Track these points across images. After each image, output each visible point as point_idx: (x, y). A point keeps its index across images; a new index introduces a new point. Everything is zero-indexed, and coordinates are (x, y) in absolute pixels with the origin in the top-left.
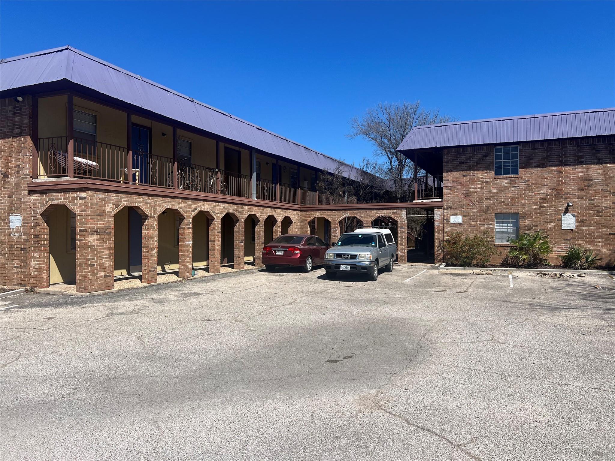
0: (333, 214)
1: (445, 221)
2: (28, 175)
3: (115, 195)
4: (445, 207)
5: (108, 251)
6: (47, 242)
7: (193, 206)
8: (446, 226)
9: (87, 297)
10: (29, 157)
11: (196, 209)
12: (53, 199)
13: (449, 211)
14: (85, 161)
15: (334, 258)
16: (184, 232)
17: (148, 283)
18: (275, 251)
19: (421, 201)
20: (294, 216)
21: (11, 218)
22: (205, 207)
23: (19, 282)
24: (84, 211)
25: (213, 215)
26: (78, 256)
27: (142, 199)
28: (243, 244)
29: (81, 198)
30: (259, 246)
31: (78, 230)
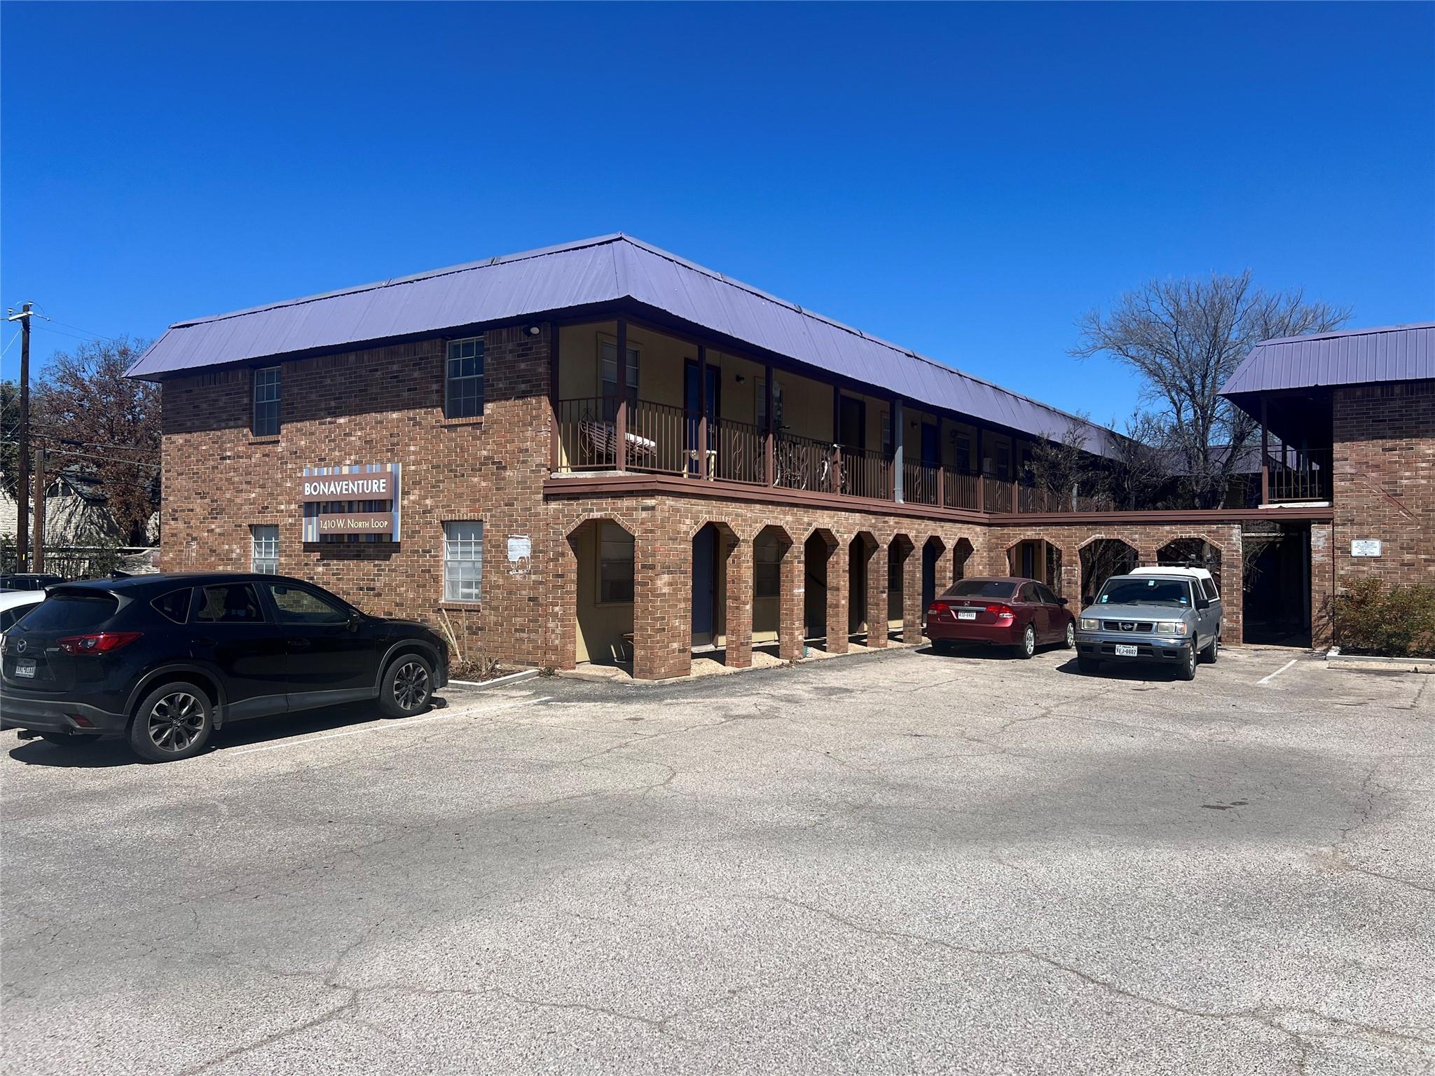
0: (1066, 533)
1: (1338, 553)
2: (544, 466)
3: (693, 501)
4: (1337, 520)
5: (682, 605)
6: (574, 587)
7: (806, 520)
8: (1339, 563)
9: (655, 687)
10: (545, 433)
11: (810, 524)
12: (592, 510)
13: (1347, 529)
14: (639, 439)
15: (1100, 629)
16: (791, 571)
17: (737, 666)
18: (957, 612)
19: (1277, 506)
20: (977, 537)
21: (511, 542)
22: (824, 520)
23: (524, 657)
24: (652, 531)
25: (837, 536)
26: (638, 611)
27: (732, 508)
28: (885, 596)
29: (644, 509)
30: (912, 600)
31: (638, 566)
